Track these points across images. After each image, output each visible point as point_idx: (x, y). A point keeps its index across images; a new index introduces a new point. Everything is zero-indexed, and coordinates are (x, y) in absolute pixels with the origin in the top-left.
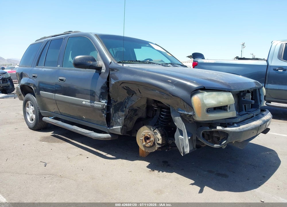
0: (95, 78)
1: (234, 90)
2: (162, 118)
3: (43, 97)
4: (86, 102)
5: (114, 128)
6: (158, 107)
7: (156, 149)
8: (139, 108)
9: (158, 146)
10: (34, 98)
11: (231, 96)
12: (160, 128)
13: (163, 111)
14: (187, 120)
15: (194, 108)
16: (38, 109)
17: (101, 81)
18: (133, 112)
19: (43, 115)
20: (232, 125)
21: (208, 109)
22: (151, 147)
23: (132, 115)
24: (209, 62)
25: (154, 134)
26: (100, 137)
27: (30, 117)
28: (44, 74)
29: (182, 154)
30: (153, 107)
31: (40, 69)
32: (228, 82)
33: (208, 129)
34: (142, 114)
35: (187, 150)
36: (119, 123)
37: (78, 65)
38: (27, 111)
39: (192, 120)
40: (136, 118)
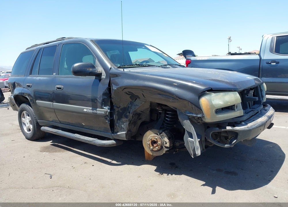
0: (95, 85)
1: (240, 89)
2: (167, 120)
3: (40, 106)
4: (87, 109)
5: (118, 133)
6: (163, 110)
7: (164, 152)
8: (143, 112)
9: (166, 149)
10: (30, 107)
11: (238, 95)
12: (166, 131)
13: (168, 114)
14: (196, 121)
15: (203, 110)
16: (35, 118)
17: (102, 88)
18: (137, 116)
19: (40, 124)
20: (239, 124)
21: (217, 110)
22: (158, 151)
23: (136, 119)
24: (202, 59)
25: (161, 138)
26: (104, 144)
27: (26, 128)
28: (40, 83)
29: (192, 156)
30: (157, 111)
31: (35, 78)
32: (233, 82)
33: (217, 130)
34: (145, 117)
35: (199, 152)
36: (123, 128)
37: (77, 72)
38: (23, 121)
39: (201, 122)
40: (139, 122)
